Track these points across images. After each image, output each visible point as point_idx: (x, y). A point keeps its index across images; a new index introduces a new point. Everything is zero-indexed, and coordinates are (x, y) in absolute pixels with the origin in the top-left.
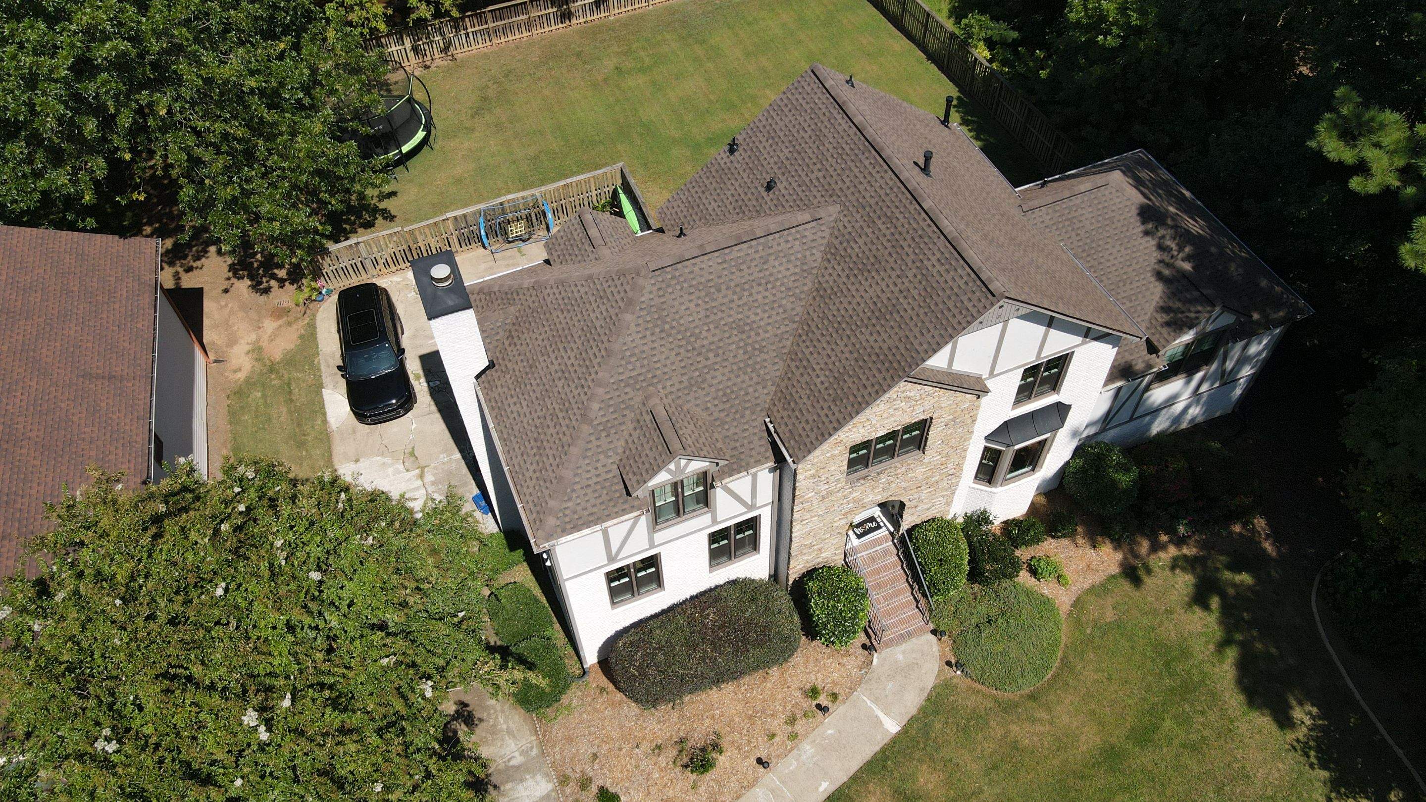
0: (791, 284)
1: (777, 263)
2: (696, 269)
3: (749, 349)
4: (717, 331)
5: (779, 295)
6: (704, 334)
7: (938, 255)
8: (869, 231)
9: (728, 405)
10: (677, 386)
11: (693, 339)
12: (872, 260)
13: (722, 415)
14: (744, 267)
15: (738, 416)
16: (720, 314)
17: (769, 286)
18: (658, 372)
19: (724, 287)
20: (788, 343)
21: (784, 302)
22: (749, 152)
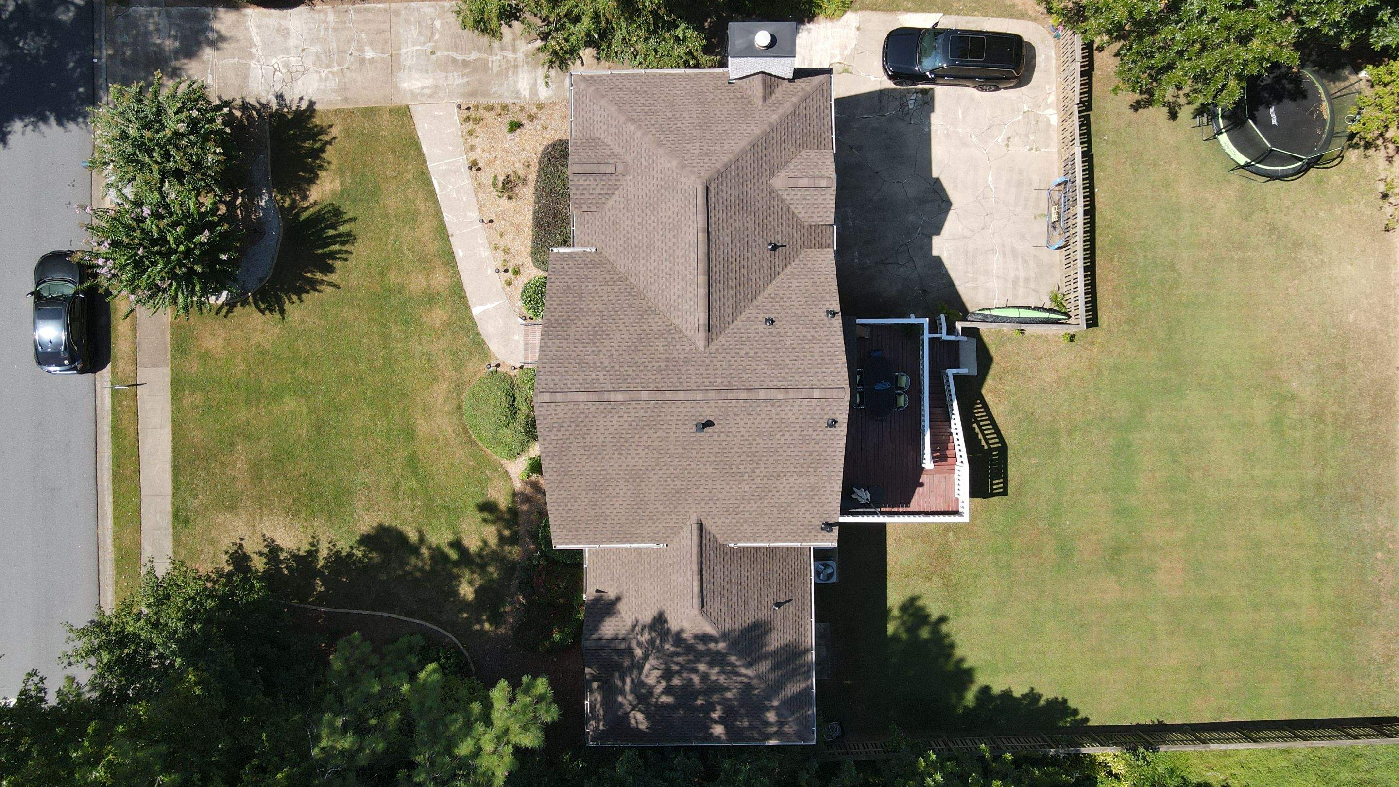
0: (665, 293)
1: (680, 287)
2: (691, 222)
3: (637, 249)
4: (652, 228)
5: (662, 282)
6: (653, 218)
7: (601, 381)
8: (663, 356)
9: (611, 224)
10: (630, 190)
11: (652, 208)
12: (639, 348)
13: (607, 219)
14: (684, 260)
15: (604, 230)
16: (661, 233)
17: (668, 276)
18: (640, 177)
19: (675, 240)
20: (633, 281)
21: (656, 285)
22: (816, 321)
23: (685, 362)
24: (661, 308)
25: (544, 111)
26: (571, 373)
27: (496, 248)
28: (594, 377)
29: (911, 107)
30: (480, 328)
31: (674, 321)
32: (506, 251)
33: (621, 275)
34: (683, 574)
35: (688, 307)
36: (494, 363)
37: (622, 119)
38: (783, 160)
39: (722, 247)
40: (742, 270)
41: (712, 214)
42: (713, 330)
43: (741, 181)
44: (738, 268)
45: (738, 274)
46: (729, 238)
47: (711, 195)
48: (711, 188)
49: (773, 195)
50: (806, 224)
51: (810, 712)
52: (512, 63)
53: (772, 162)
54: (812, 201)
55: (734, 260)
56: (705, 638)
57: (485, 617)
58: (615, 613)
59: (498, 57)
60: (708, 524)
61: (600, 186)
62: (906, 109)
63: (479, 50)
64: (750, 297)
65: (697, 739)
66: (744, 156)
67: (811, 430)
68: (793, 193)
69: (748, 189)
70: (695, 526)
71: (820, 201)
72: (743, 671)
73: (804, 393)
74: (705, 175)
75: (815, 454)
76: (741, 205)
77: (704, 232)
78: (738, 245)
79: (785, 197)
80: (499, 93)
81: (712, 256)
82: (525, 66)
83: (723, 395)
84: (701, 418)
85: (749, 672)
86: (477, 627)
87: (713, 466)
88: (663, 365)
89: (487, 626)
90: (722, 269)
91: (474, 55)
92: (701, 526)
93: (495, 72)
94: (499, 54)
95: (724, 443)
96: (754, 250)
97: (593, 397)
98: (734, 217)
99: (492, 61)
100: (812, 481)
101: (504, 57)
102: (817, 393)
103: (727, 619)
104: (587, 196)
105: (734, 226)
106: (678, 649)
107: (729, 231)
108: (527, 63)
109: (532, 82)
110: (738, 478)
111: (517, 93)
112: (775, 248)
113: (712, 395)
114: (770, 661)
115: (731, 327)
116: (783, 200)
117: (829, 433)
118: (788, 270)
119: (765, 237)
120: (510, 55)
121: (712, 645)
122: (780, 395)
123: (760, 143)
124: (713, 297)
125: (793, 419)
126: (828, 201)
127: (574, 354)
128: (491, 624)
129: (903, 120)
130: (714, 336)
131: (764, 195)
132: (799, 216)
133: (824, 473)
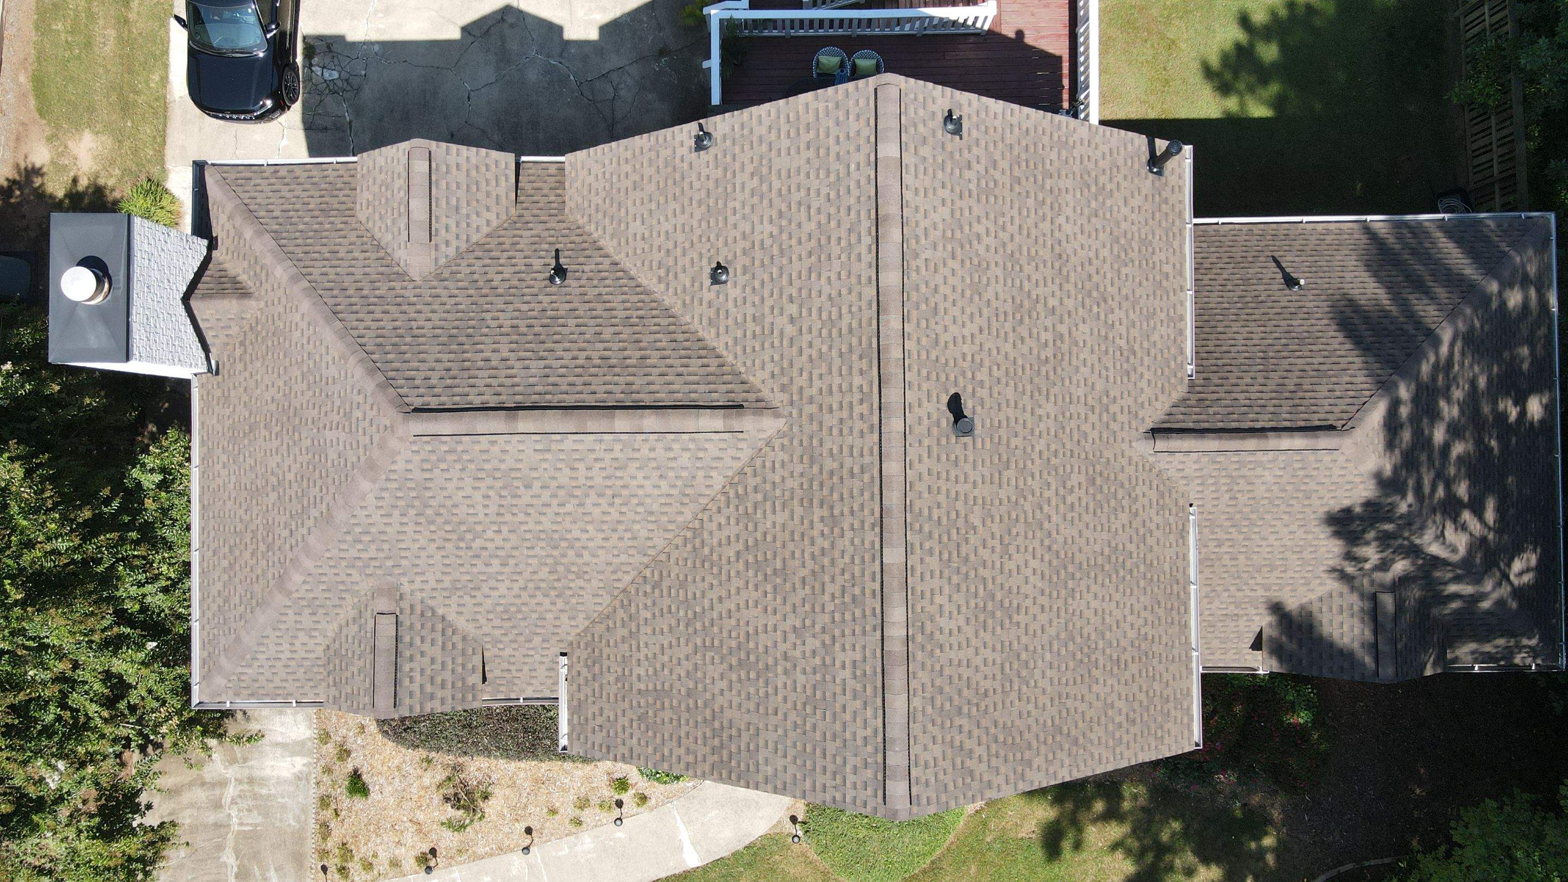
0: (655, 507)
1: (640, 475)
3: (561, 569)
5: (631, 516)
22: (720, 172)
23: (812, 461)
24: (688, 516)
25: (331, 730)
26: (838, 726)
27: (578, 822)
28: (847, 673)
29: (335, 75)
30: (724, 852)
31: (718, 487)
32: (583, 803)
33: (617, 603)
34: (1259, 471)
35: (686, 455)
36: (789, 828)
37: (280, 599)
38: (374, 256)
39: (551, 380)
40: (605, 336)
41: (477, 401)
42: (739, 398)
43: (408, 339)
44: (601, 346)
45: (615, 346)
46: (534, 364)
47: (434, 403)
48: (418, 402)
49: (446, 274)
50: (513, 211)
51: (1492, 224)
52: (246, 787)
53: (374, 277)
54: (461, 193)
55: (583, 354)
56: (1392, 426)
57: (1253, 845)
58: (1310, 614)
59: (234, 813)
60: (1154, 415)
61: (426, 647)
62: (340, 83)
63: (220, 848)
64: (664, 322)
65: (1551, 450)
66: (355, 333)
67: (967, 174)
68: (443, 232)
69: (429, 324)
70: (1161, 444)
71: (462, 177)
72: (1444, 350)
73: (889, 180)
74: (389, 415)
75: (1016, 172)
76: (464, 339)
77: (515, 418)
78: (549, 345)
79: (451, 251)
80: (298, 812)
81: (570, 400)
82: (250, 763)
83: (893, 369)
84: (944, 423)
85: (1446, 335)
86: (1270, 859)
87: (1042, 400)
88: (818, 513)
89: (1268, 841)
90: (601, 380)
91: (229, 858)
92: (1156, 432)
93: (259, 820)
94: (227, 811)
95: (996, 373)
96: (561, 313)
97: (897, 678)
98: (487, 354)
99: (241, 824)
100: (1069, 183)
101: (234, 802)
102: (889, 150)
103: (1348, 379)
104: (448, 675)
105: (506, 354)
106: (1411, 483)
107: (518, 364)
108: (245, 760)
109: (279, 752)
110: (1065, 348)
111: (299, 779)
112: (560, 271)
113: (893, 395)
114: (1411, 297)
115: (730, 359)
116: (460, 255)
117: (975, 134)
118: (609, 245)
119: (535, 290)
120: (231, 791)
121: (1404, 411)
122: (892, 235)
123: (331, 301)
124: (663, 397)
125: (945, 212)
126: (462, 160)
127: (792, 716)
128: (1266, 834)
129: (359, 90)
130: (752, 397)
131: (445, 293)
132: (495, 223)
133: (1054, 156)
